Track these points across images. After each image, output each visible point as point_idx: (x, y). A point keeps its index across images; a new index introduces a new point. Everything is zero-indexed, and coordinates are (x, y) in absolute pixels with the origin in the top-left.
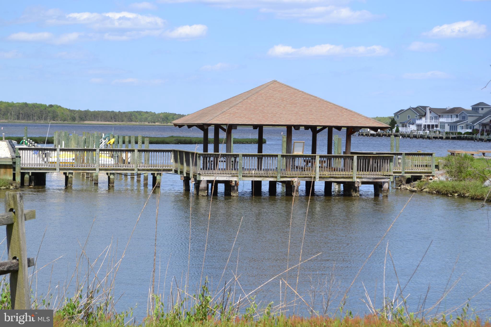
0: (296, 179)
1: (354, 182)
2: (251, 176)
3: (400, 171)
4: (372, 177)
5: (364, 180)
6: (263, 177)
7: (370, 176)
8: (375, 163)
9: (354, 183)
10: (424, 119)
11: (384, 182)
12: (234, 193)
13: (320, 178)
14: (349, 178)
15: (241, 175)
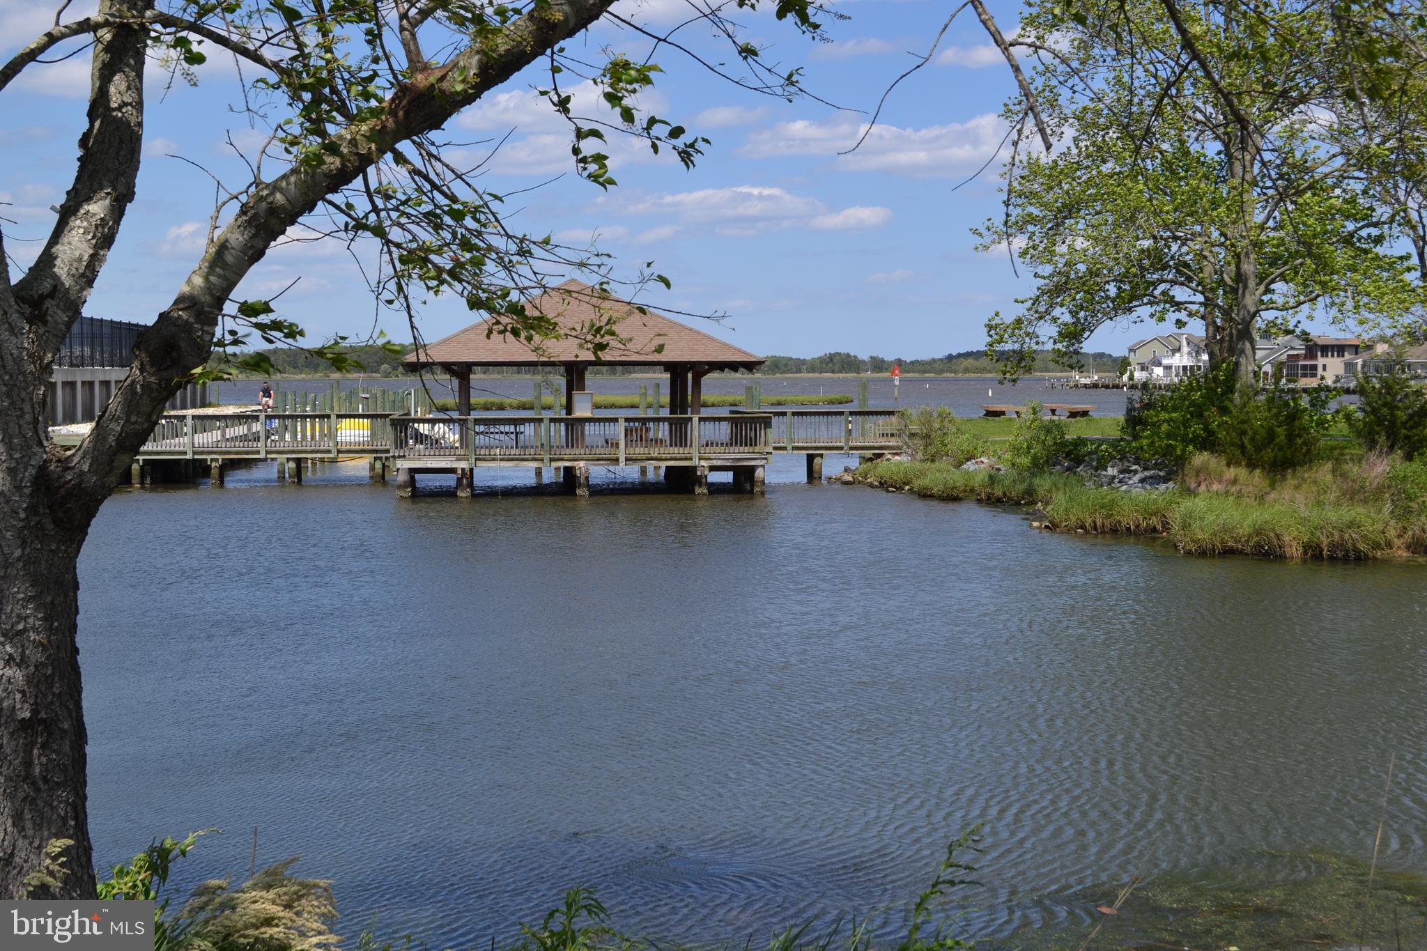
0: (582, 464)
1: (695, 467)
2: (494, 460)
3: (842, 444)
4: (733, 456)
5: (715, 463)
6: (517, 460)
7: (727, 456)
8: (751, 430)
9: (694, 469)
10: (1178, 355)
11: (758, 466)
12: (462, 491)
13: (627, 460)
14: (686, 459)
15: (474, 457)
